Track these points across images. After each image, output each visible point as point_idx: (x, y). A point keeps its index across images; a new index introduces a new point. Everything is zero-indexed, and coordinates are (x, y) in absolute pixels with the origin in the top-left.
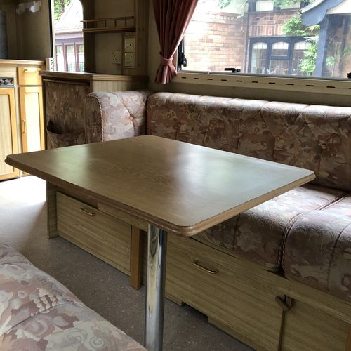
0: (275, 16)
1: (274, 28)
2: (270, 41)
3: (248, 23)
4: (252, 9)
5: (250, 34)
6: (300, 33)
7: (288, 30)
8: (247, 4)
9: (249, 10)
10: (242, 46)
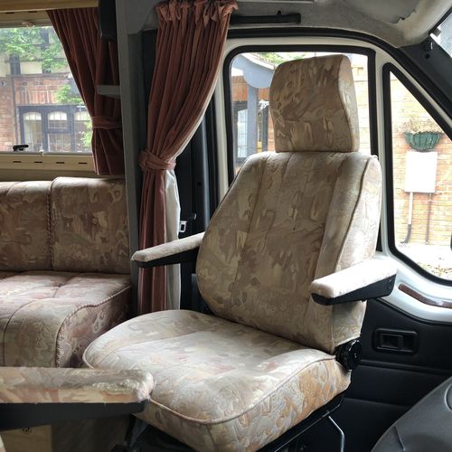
0: (46, 81)
1: (46, 94)
2: (44, 110)
3: (13, 88)
4: (15, 71)
5: (18, 102)
6: (76, 101)
7: (62, 98)
8: (9, 65)
9: (12, 72)
10: (9, 116)
